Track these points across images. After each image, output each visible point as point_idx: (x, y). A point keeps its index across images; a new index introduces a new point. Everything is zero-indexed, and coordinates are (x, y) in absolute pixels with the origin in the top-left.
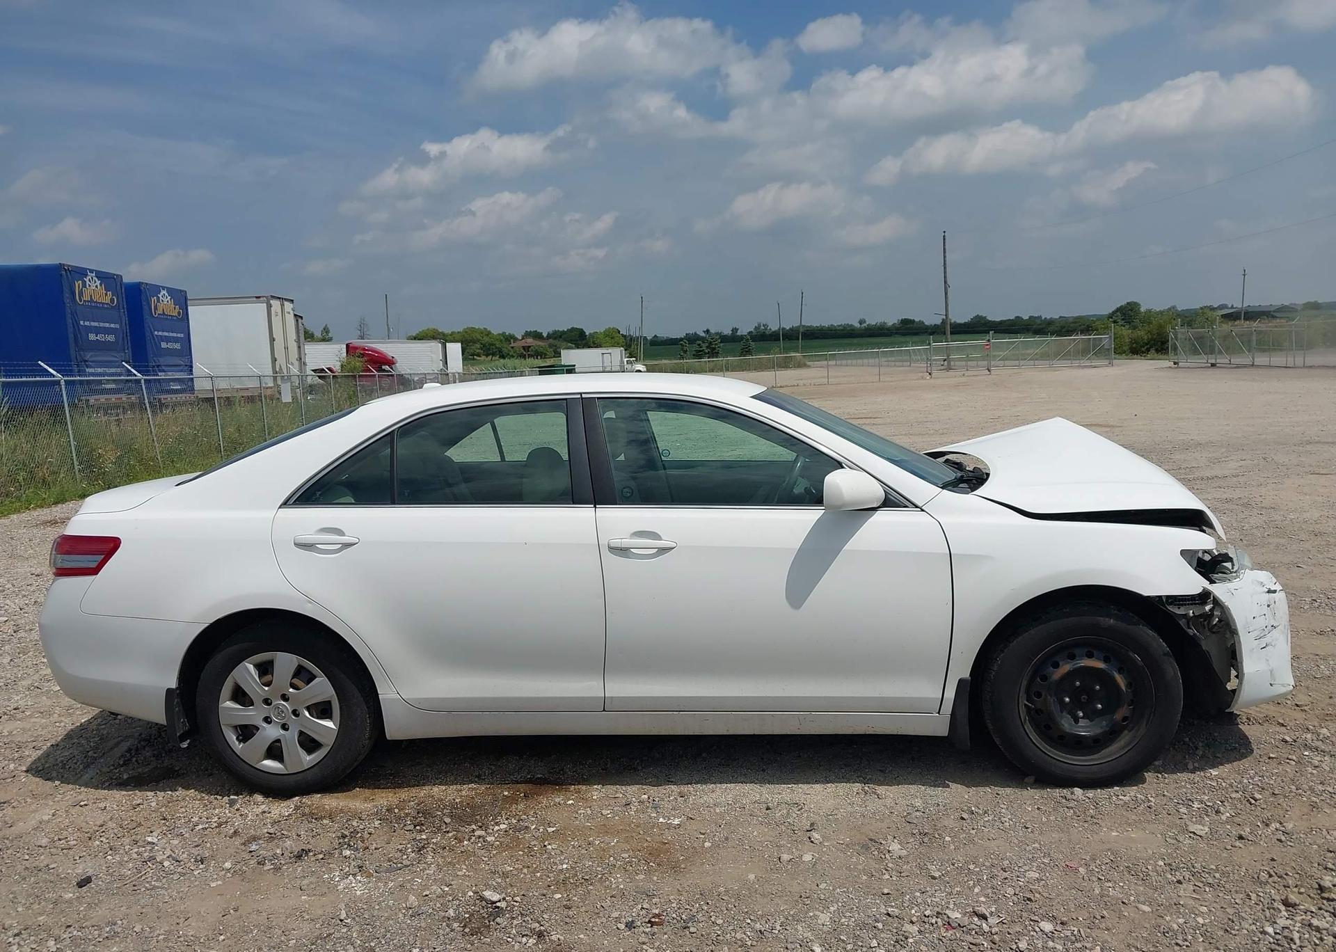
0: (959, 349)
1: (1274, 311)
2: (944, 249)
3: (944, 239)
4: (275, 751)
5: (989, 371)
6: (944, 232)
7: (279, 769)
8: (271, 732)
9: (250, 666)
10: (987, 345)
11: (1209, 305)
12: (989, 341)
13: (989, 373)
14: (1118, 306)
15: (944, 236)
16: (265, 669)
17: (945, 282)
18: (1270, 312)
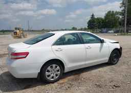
4: (53, 78)
8: (52, 75)
9: (49, 67)
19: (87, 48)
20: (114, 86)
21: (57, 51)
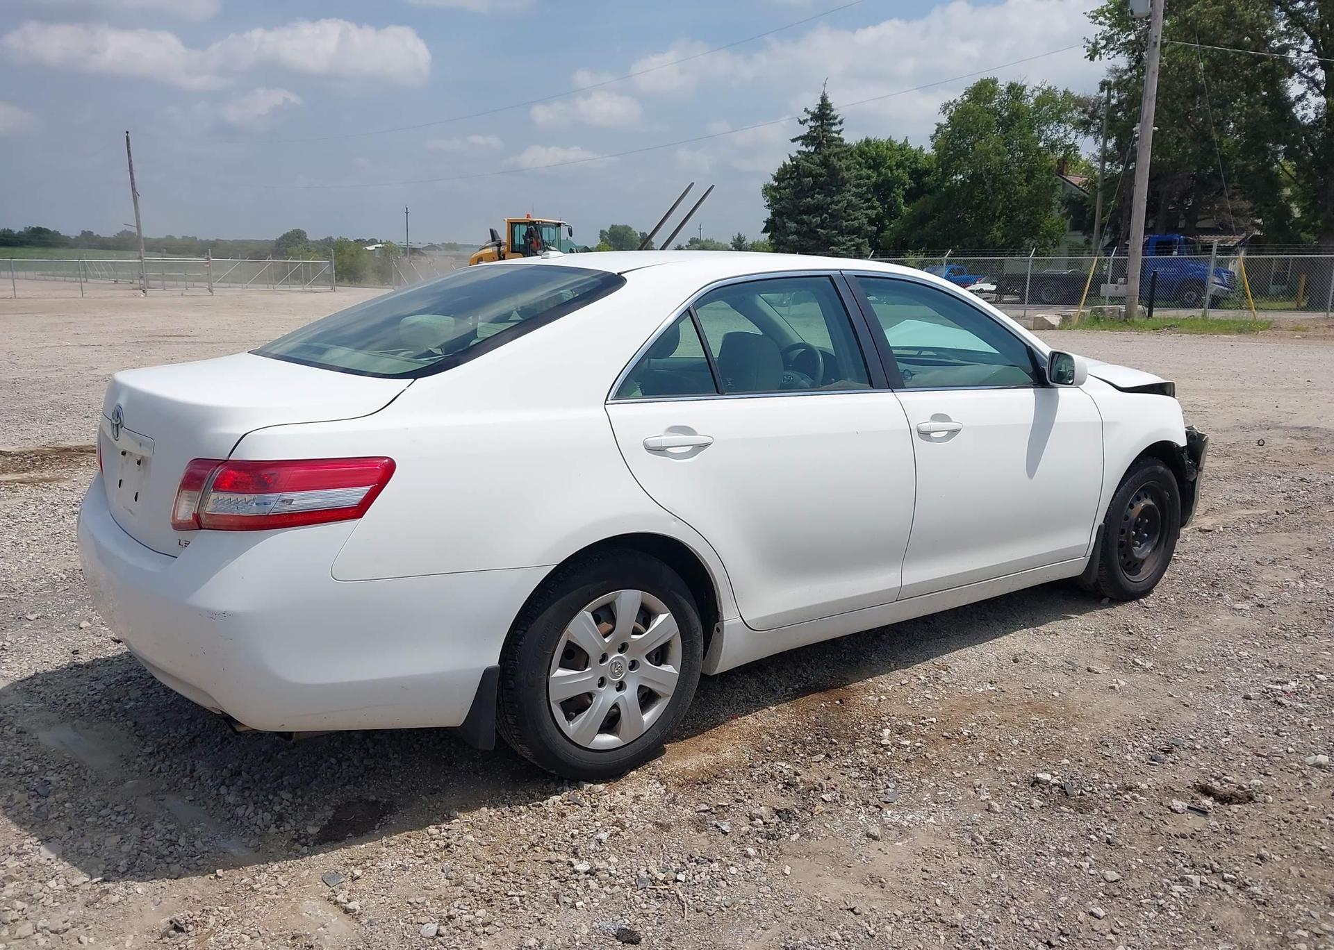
0: (156, 266)
1: (423, 249)
2: (129, 152)
3: (128, 140)
4: (611, 723)
5: (211, 291)
6: (127, 132)
7: (615, 742)
8: (606, 698)
9: (586, 614)
10: (207, 263)
11: (362, 239)
12: (208, 259)
13: (211, 294)
14: (285, 233)
15: (127, 137)
16: (606, 615)
17: (134, 190)
18: (420, 249)
19: (925, 435)
20: (1206, 791)
21: (660, 450)
